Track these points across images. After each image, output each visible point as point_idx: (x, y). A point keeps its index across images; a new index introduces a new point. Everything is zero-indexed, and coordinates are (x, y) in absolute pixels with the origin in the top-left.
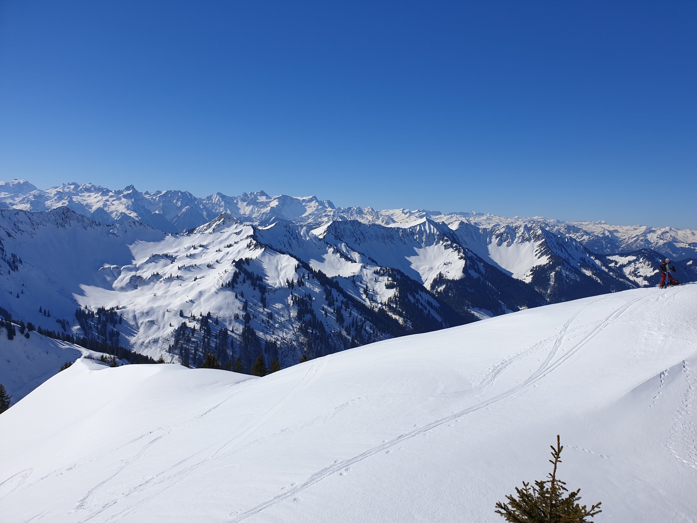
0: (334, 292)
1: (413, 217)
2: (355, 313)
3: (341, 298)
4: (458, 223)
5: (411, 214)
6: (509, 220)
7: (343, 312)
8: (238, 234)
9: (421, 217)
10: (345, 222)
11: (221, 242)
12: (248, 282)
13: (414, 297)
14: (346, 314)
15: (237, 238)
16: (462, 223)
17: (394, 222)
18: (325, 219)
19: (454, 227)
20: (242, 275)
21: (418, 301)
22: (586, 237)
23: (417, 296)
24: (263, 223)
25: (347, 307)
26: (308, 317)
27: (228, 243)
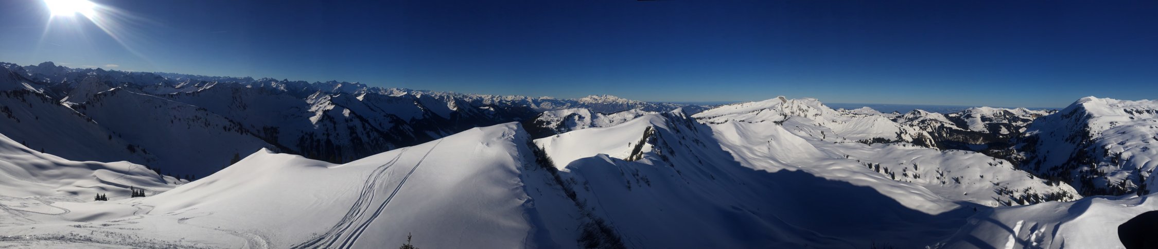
0: (366, 125)
1: (401, 92)
2: (376, 134)
3: (369, 127)
4: (420, 95)
5: (401, 90)
6: (441, 93)
7: (370, 133)
8: (325, 99)
9: (405, 92)
10: (372, 94)
11: (318, 103)
12: (329, 120)
13: (402, 127)
14: (371, 134)
15: (325, 101)
16: (422, 95)
17: (393, 94)
18: (363, 92)
19: (418, 96)
20: (326, 117)
21: (404, 128)
22: (470, 100)
23: (404, 126)
24: (335, 95)
25: (372, 131)
26: (354, 135)
27: (320, 103)
